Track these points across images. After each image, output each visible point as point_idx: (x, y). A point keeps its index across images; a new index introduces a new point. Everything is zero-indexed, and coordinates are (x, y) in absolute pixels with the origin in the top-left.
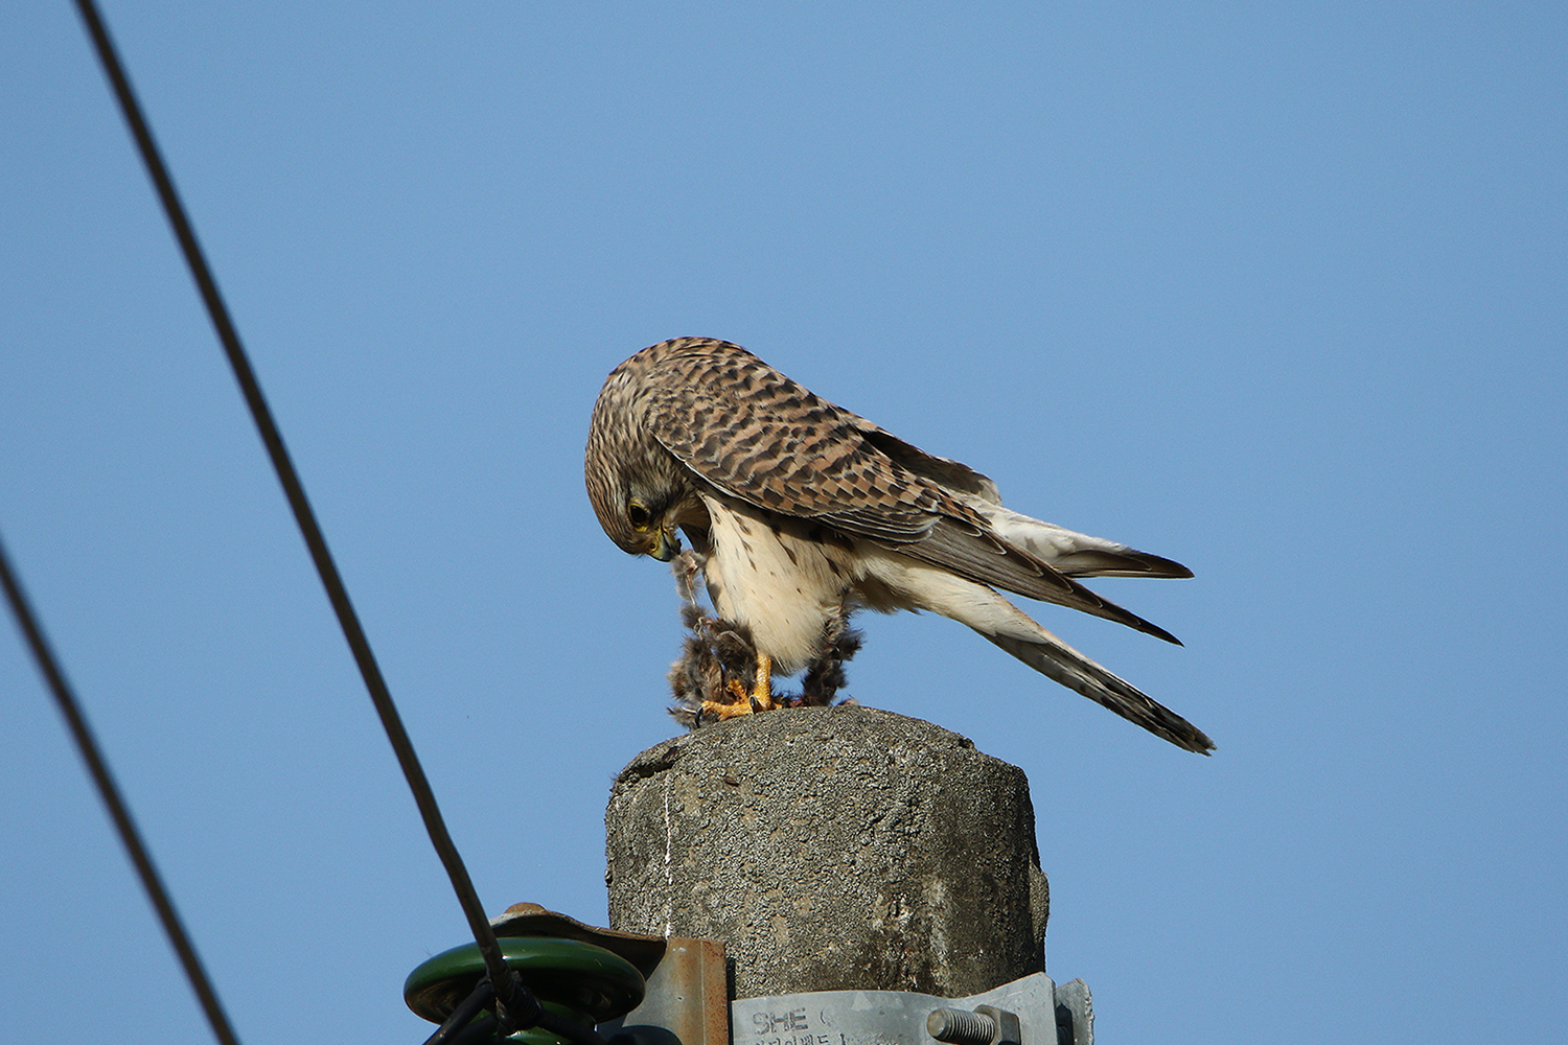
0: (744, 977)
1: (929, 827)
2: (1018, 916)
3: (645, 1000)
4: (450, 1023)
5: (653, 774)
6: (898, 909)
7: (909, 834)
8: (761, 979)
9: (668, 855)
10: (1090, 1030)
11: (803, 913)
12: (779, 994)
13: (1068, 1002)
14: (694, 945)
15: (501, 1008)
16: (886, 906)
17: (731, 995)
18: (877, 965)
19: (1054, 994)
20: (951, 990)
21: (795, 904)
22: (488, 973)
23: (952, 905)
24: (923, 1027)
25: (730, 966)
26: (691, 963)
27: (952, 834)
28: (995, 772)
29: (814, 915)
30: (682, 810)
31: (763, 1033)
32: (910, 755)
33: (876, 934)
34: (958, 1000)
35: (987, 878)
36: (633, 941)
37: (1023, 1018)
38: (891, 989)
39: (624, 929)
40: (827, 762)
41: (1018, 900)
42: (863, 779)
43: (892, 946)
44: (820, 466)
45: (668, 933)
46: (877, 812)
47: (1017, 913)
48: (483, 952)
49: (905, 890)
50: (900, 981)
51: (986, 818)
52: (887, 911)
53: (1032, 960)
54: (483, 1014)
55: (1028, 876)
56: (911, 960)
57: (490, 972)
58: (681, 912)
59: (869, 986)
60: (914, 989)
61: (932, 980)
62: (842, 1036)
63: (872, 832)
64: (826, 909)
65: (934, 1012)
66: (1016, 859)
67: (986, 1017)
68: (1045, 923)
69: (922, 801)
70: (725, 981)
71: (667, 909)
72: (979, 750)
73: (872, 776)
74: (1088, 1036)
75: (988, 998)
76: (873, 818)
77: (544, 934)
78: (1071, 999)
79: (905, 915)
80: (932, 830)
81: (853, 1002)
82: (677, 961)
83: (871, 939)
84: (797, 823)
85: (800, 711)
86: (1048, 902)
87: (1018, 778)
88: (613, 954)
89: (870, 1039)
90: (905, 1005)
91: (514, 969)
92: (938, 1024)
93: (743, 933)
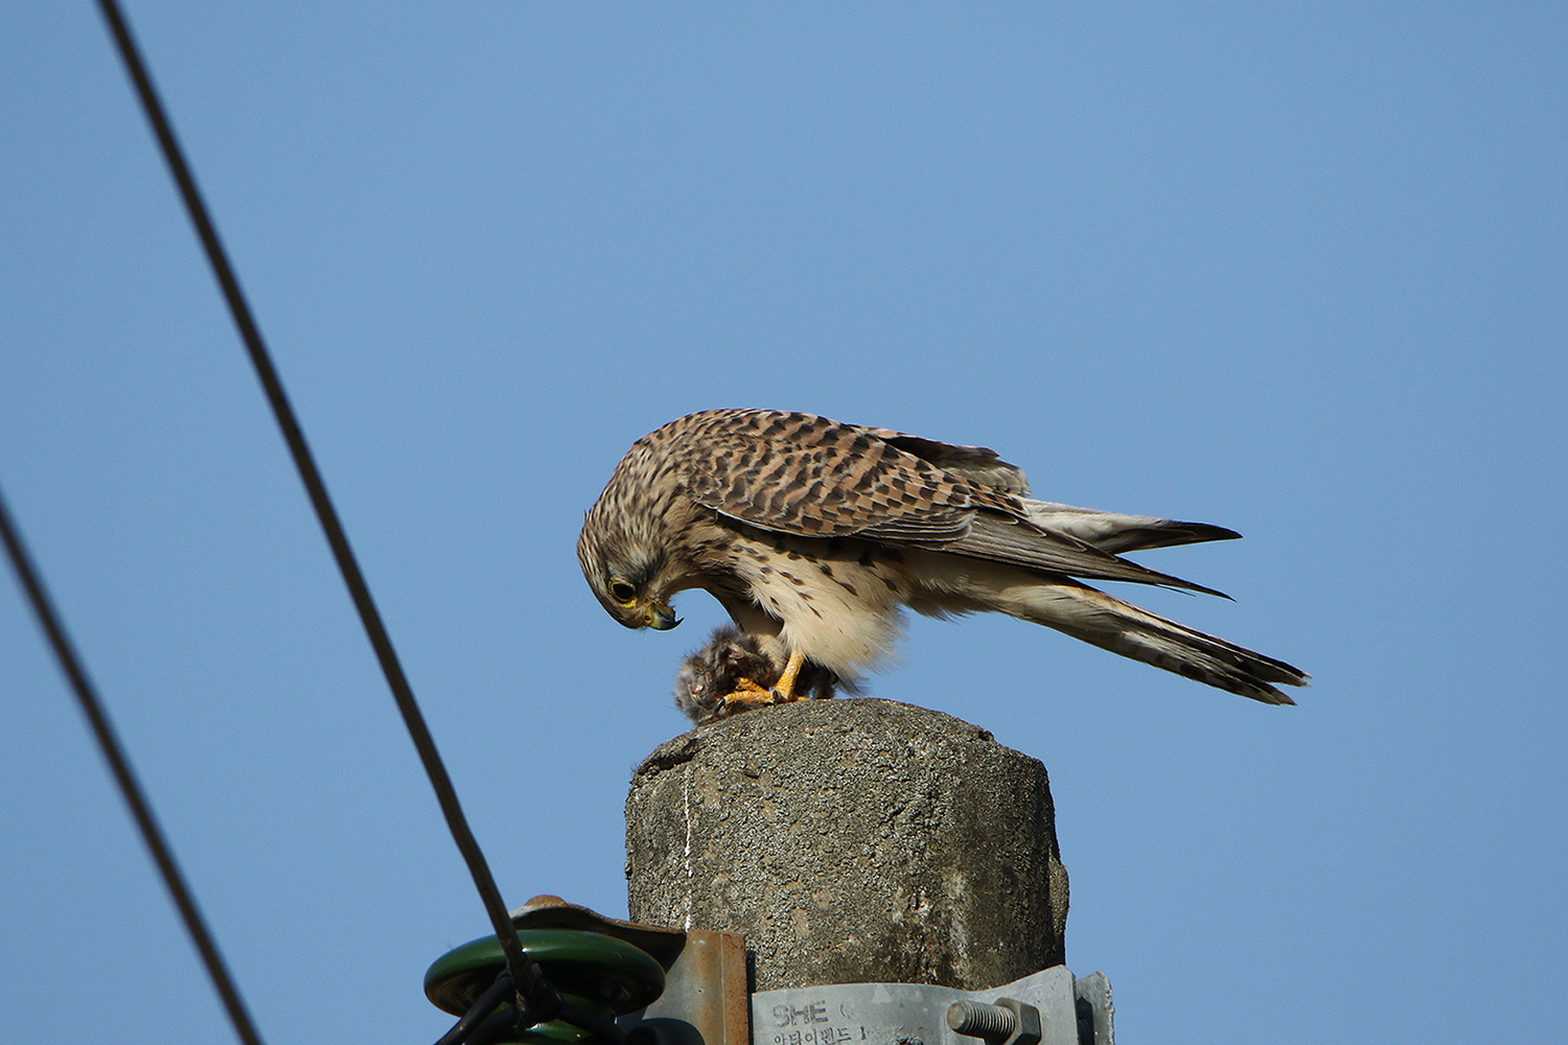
0: (764, 969)
1: (949, 821)
2: (1038, 909)
3: (666, 991)
4: (471, 1015)
5: (673, 767)
6: (918, 901)
7: (929, 827)
8: (781, 972)
9: (688, 847)
10: (1110, 1024)
11: (824, 906)
12: (799, 987)
13: (1088, 994)
14: (714, 938)
15: (521, 1000)
16: (907, 898)
17: (751, 988)
18: (896, 959)
19: (1074, 987)
20: (971, 983)
21: (815, 896)
22: (508, 966)
23: (972, 897)
24: (943, 1019)
25: (750, 959)
26: (711, 956)
27: (972, 828)
28: (1015, 765)
29: (834, 907)
30: (702, 802)
31: (783, 1025)
32: (930, 748)
33: (896, 928)
34: (978, 992)
35: (1008, 871)
36: (654, 933)
37: (1043, 1010)
38: (912, 982)
39: (645, 922)
40: (847, 754)
41: (1038, 893)
42: (882, 771)
43: (912, 938)
44: (850, 484)
45: (687, 925)
46: (896, 804)
47: (1036, 905)
48: (503, 945)
49: (926, 882)
50: (920, 974)
51: (1007, 810)
52: (907, 904)
53: (1050, 952)
54: (503, 1006)
55: (1047, 869)
56: (931, 953)
57: (511, 965)
58: (701, 904)
59: (890, 979)
60: (934, 982)
61: (951, 973)
62: (863, 1029)
63: (892, 825)
64: (846, 902)
65: (954, 1005)
66: (1036, 851)
67: (1005, 1010)
68: (1064, 916)
69: (942, 793)
70: (745, 974)
71: (687, 902)
72: (999, 742)
73: (891, 768)
74: (1108, 1030)
75: (1008, 991)
76: (892, 810)
77: (564, 926)
78: (1090, 992)
79: (925, 908)
80: (952, 823)
81: (873, 996)
82: (696, 953)
83: (891, 932)
84: (818, 815)
85: (819, 703)
86: (1068, 894)
87: (1038, 770)
88: (633, 946)
89: (889, 1032)
90: (925, 997)
91: (534, 962)
92: (958, 1016)
93: (763, 926)
